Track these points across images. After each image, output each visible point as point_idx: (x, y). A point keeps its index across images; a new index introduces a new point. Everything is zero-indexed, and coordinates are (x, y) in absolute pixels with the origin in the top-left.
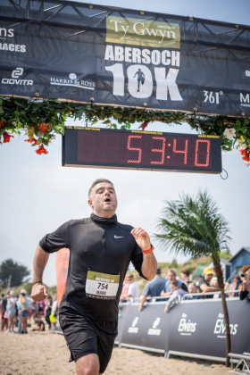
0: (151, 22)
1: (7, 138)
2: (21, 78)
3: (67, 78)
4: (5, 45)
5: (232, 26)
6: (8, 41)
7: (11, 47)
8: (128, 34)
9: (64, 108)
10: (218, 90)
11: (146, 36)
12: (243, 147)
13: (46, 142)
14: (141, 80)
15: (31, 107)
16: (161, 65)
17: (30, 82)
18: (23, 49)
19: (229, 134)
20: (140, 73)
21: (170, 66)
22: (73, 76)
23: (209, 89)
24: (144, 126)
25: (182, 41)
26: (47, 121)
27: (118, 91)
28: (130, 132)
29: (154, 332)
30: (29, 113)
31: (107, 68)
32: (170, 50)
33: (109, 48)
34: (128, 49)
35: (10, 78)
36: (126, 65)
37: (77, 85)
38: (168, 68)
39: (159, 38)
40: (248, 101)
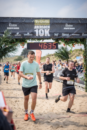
0: (43, 20)
2: (19, 34)
3: (27, 34)
5: (61, 18)
6: (16, 27)
8: (39, 23)
9: (27, 39)
10: (57, 33)
11: (43, 23)
12: (64, 43)
13: (24, 46)
14: (42, 32)
15: (21, 39)
16: (46, 29)
17: (20, 35)
18: (18, 28)
19: (60, 41)
21: (48, 29)
22: (28, 33)
23: (56, 33)
24: (43, 41)
25: (50, 23)
26: (24, 42)
27: (37, 35)
28: (39, 43)
29: (58, 76)
30: (20, 41)
31: (35, 31)
32: (48, 25)
33: (35, 26)
34: (39, 26)
35: (16, 34)
36: (39, 29)
37: (29, 35)
38: (47, 29)
39: (45, 23)
40: (64, 35)
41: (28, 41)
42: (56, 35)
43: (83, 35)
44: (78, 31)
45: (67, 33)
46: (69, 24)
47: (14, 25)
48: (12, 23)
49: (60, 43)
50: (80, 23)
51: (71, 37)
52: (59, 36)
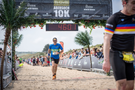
1: (35, 26)
2: (37, 15)
6: (34, 7)
7: (35, 9)
8: (58, 4)
9: (46, 20)
10: (77, 14)
11: (62, 4)
12: (84, 25)
14: (61, 13)
16: (65, 10)
18: (37, 9)
19: (80, 23)
20: (61, 12)
22: (47, 14)
23: (75, 14)
24: (62, 22)
25: (70, 4)
26: (43, 23)
27: (56, 16)
28: (59, 24)
29: (79, 65)
30: (39, 21)
31: (54, 11)
32: (67, 6)
33: (55, 7)
34: (58, 7)
36: (58, 10)
38: (67, 10)
39: (65, 4)
40: (84, 16)
41: (47, 22)
42: (75, 16)
43: (104, 16)
44: (99, 12)
45: (87, 14)
46: (89, 5)
47: (32, 5)
48: (31, 3)
49: (80, 25)
50: (100, 5)
51: (91, 18)
52: (79, 17)
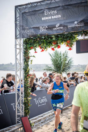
3: (74, 23)
4: (54, 16)
6: (55, 15)
13: (71, 46)
15: (64, 36)
35: (56, 27)
37: (77, 25)
47: (52, 12)
48: (49, 9)
